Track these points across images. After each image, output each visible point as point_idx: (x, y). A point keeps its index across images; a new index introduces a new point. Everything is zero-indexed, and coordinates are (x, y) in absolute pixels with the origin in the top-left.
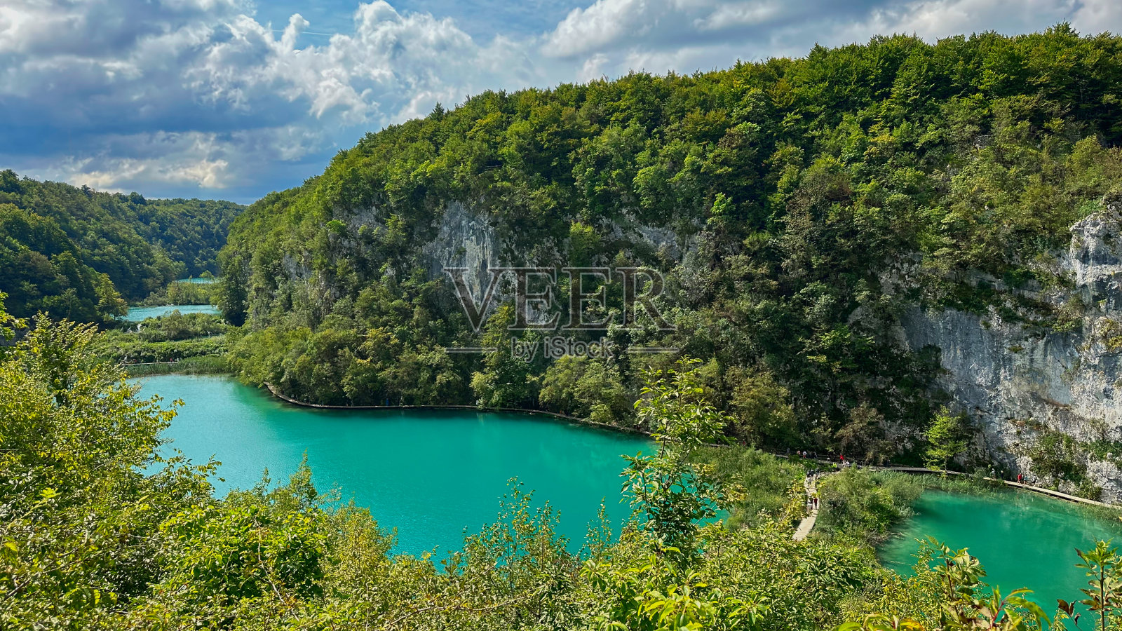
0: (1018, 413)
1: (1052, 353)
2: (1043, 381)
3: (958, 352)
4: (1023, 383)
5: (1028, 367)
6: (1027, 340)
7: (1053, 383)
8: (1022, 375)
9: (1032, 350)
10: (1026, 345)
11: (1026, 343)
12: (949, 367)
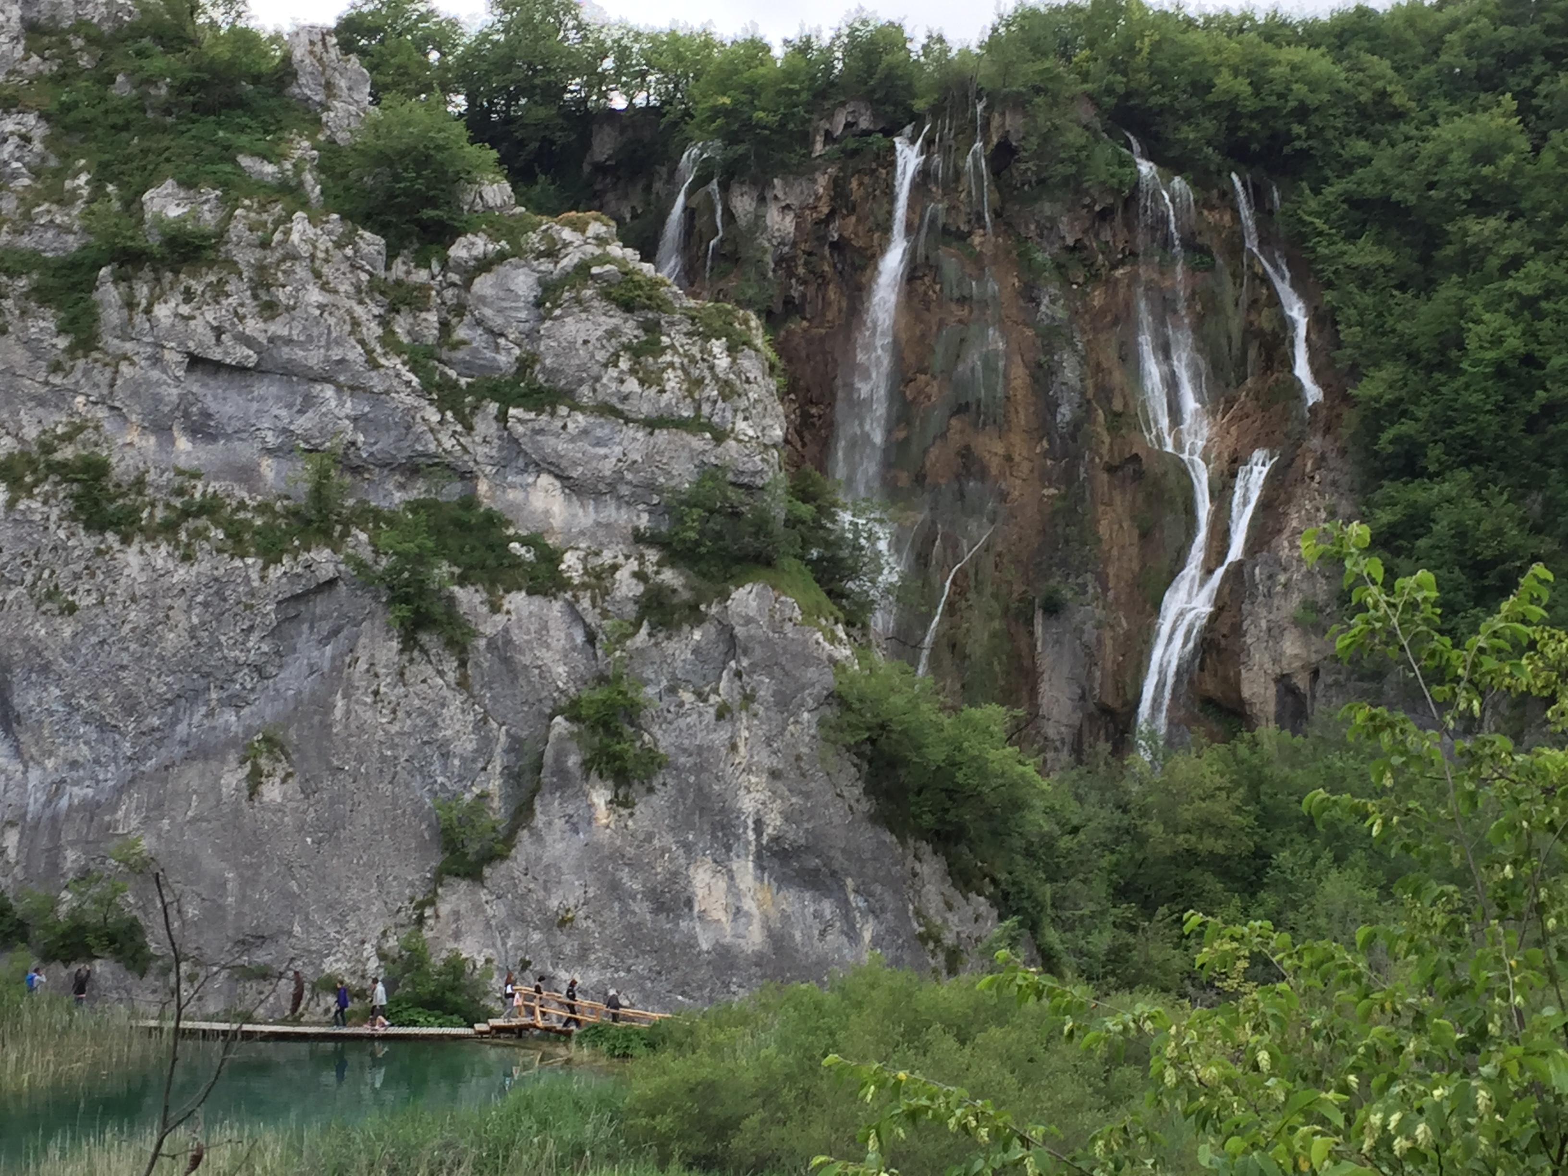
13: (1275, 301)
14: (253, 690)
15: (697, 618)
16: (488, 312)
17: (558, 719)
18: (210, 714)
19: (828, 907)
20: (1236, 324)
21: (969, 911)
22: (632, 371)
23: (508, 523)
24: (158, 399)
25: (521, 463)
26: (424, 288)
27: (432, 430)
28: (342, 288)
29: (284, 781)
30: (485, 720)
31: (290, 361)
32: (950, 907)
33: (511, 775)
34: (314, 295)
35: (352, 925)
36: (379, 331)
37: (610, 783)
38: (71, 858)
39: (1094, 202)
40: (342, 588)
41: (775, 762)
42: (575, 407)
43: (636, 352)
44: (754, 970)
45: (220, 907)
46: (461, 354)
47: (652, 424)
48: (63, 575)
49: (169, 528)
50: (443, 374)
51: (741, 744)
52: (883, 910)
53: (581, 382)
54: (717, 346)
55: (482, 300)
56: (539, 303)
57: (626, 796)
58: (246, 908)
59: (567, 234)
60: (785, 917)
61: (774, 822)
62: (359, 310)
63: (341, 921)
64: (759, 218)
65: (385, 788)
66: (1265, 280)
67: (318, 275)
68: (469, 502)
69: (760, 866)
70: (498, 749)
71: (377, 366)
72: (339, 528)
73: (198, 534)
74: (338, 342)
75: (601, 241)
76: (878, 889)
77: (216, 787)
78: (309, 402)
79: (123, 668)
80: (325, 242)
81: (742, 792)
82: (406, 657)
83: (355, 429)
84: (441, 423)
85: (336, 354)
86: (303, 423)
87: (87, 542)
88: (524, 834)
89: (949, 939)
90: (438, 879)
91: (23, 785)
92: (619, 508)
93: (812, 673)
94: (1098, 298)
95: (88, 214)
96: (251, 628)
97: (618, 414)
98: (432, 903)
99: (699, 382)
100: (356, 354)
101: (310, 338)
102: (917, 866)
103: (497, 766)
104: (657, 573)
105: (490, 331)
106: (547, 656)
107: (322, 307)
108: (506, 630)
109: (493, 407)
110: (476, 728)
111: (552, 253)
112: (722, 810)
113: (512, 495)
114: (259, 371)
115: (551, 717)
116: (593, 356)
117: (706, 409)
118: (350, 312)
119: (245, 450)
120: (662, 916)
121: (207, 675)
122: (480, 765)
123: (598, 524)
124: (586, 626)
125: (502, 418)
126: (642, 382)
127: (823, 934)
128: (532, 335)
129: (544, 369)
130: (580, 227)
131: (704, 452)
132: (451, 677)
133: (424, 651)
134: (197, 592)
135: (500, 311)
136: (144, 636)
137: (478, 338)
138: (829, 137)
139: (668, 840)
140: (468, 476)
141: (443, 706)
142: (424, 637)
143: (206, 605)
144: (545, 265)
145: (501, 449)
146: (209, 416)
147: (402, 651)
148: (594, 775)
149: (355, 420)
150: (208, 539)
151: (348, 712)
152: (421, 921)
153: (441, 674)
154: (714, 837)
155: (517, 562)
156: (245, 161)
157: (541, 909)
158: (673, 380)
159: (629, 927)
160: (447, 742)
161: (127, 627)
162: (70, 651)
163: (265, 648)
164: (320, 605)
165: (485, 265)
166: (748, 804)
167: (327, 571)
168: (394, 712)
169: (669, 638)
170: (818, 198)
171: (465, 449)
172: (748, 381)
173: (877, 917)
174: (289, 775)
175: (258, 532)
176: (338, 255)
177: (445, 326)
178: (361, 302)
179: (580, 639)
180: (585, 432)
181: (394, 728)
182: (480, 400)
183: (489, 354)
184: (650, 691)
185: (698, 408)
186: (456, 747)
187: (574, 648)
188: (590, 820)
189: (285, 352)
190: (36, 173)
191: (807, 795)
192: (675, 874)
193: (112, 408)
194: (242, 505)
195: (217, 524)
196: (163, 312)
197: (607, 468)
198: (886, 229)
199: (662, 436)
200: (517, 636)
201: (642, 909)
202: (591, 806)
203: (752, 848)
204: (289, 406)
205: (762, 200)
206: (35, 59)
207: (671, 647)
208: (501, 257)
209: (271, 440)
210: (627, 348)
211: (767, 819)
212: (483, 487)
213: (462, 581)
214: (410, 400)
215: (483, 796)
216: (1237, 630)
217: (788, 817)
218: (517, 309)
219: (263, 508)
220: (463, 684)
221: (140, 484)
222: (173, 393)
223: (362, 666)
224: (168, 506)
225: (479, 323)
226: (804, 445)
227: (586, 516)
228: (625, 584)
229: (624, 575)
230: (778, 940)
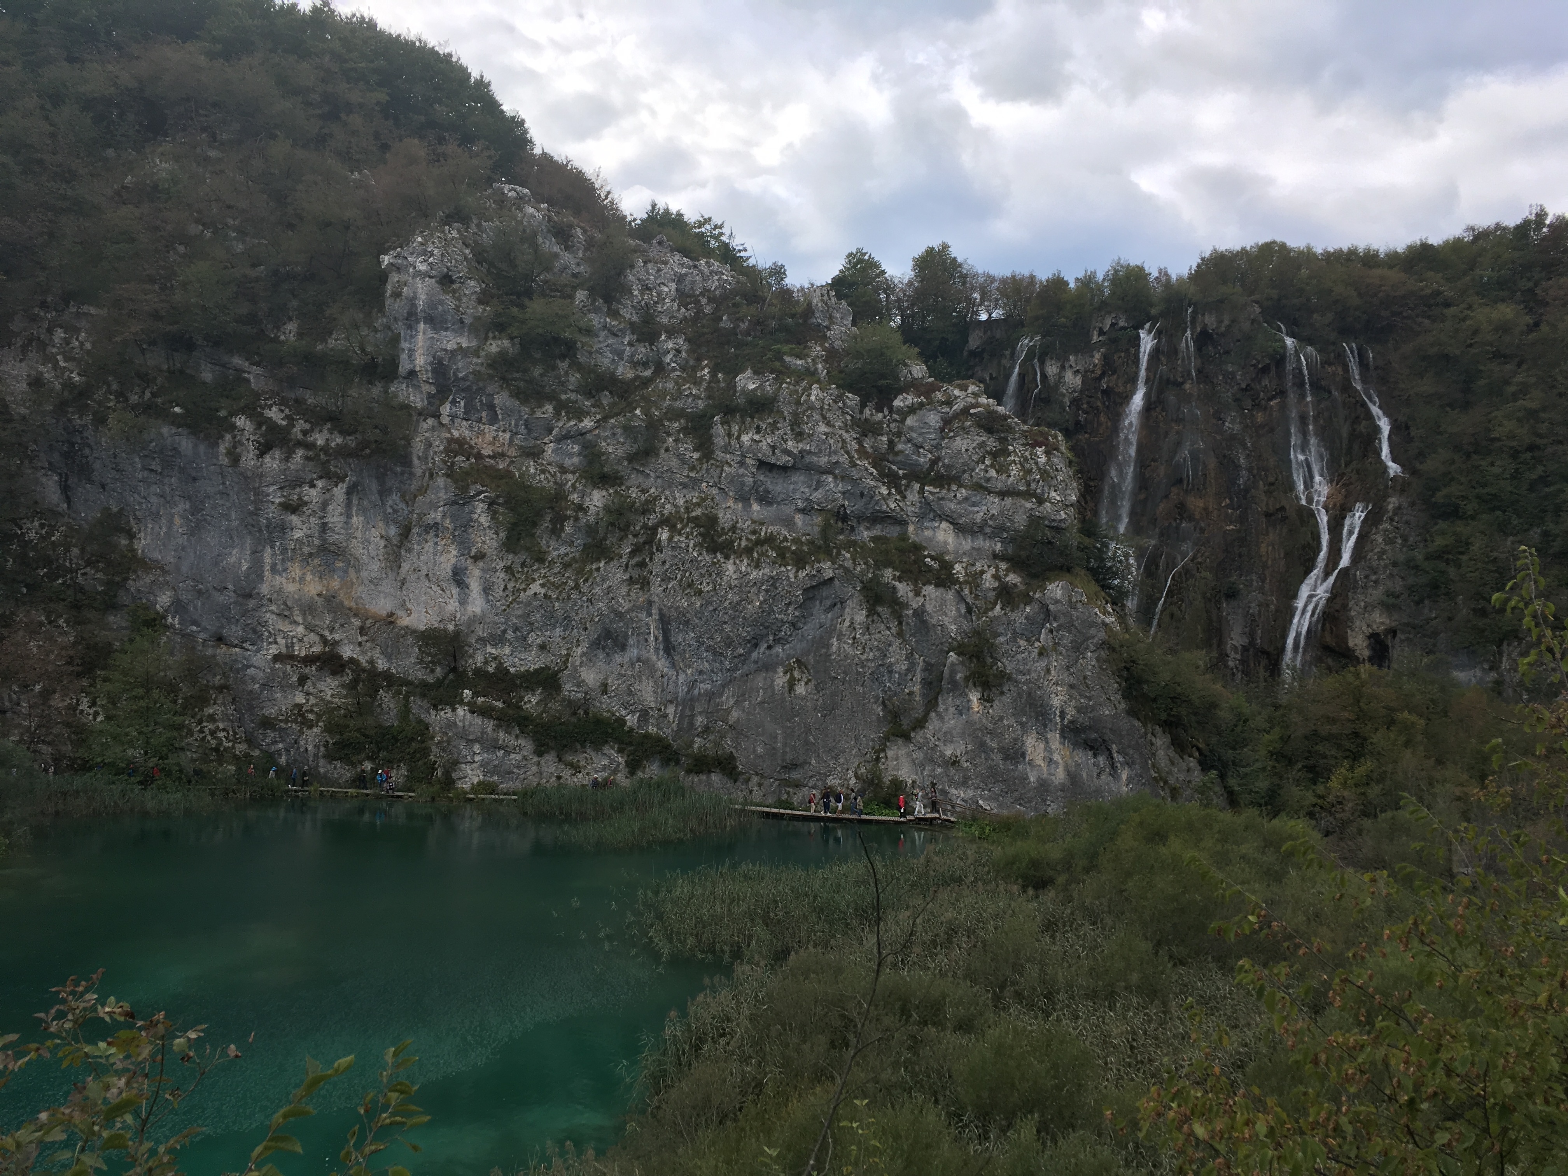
0: (301, 641)
1: (363, 511)
2: (346, 572)
3: (177, 521)
4: (309, 577)
5: (317, 542)
6: (313, 486)
7: (364, 574)
8: (307, 559)
9: (324, 505)
10: (313, 495)
11: (313, 492)
12: (157, 556)
13: (1369, 416)
14: (791, 635)
15: (1028, 600)
16: (914, 435)
17: (951, 653)
18: (769, 647)
19: (1101, 760)
20: (1345, 431)
21: (1184, 766)
22: (992, 466)
23: (925, 548)
24: (743, 484)
25: (931, 516)
26: (880, 423)
27: (884, 499)
28: (837, 424)
29: (806, 683)
30: (912, 653)
31: (810, 463)
32: (1173, 763)
33: (927, 684)
34: (822, 428)
35: (842, 760)
36: (857, 446)
37: (980, 689)
38: (700, 721)
39: (1259, 362)
40: (836, 582)
41: (1072, 680)
42: (960, 486)
43: (994, 455)
44: (1059, 793)
45: (774, 749)
46: (900, 458)
47: (1003, 494)
48: (696, 575)
49: (749, 551)
50: (889, 468)
51: (1052, 669)
52: (1133, 763)
53: (964, 472)
54: (1039, 451)
55: (911, 429)
56: (942, 430)
57: (988, 696)
58: (788, 749)
59: (957, 392)
60: (1078, 765)
61: (1071, 712)
62: (846, 436)
63: (836, 758)
64: (1060, 377)
65: (860, 689)
66: (1364, 405)
67: (824, 417)
68: (904, 537)
69: (1063, 736)
70: (919, 669)
71: (856, 465)
72: (835, 551)
73: (764, 554)
74: (835, 453)
75: (976, 395)
76: (1131, 752)
77: (772, 686)
78: (819, 485)
79: (725, 623)
80: (828, 400)
81: (1053, 696)
82: (870, 619)
83: (844, 499)
84: (890, 494)
85: (834, 459)
86: (817, 495)
87: (707, 558)
88: (933, 714)
89: (1172, 781)
90: (887, 738)
91: (676, 683)
92: (985, 540)
93: (1093, 631)
94: (1260, 417)
95: (708, 389)
96: (790, 603)
97: (986, 489)
98: (884, 750)
99: (1029, 472)
100: (843, 458)
101: (820, 451)
102: (1154, 739)
103: (918, 678)
104: (1006, 575)
105: (915, 445)
106: (946, 620)
107: (826, 434)
108: (923, 605)
109: (917, 486)
110: (907, 658)
111: (949, 403)
112: (1042, 705)
113: (928, 533)
114: (794, 468)
115: (948, 653)
116: (970, 457)
117: (1033, 486)
118: (841, 436)
119: (788, 510)
120: (1008, 762)
121: (766, 628)
122: (909, 677)
123: (973, 548)
124: (967, 604)
125: (921, 491)
126: (997, 472)
127: (1099, 774)
128: (938, 447)
129: (944, 464)
130: (964, 388)
131: (1032, 509)
132: (894, 630)
133: (879, 615)
134: (763, 584)
135: (920, 434)
136: (735, 606)
137: (908, 448)
138: (1101, 332)
139: (1012, 721)
140: (903, 523)
141: (890, 645)
142: (880, 609)
143: (767, 591)
144: (946, 409)
145: (921, 508)
146: (769, 492)
147: (867, 616)
148: (971, 684)
149: (844, 493)
150: (768, 556)
151: (839, 648)
152: (878, 759)
153: (889, 628)
154: (1037, 719)
155: (930, 568)
156: (787, 359)
157: (942, 755)
158: (1014, 470)
159: (991, 767)
160: (891, 664)
161: (727, 602)
162: (699, 614)
163: (797, 614)
164: (825, 592)
165: (912, 410)
166: (1056, 702)
167: (829, 574)
168: (864, 648)
169: (1012, 611)
170: (1095, 366)
171: (902, 510)
172: (1057, 470)
173: (1130, 767)
174: (809, 680)
175: (794, 553)
176: (835, 407)
177: (891, 443)
178: (847, 431)
179: (963, 611)
180: (966, 499)
181: (864, 657)
182: (909, 483)
183: (914, 457)
184: (1002, 639)
185: (1029, 485)
186: (897, 668)
187: (960, 615)
188: (969, 709)
189: (808, 459)
190: (683, 369)
191: (1090, 698)
192: (1016, 740)
193: (720, 489)
194: (786, 539)
195: (772, 549)
196: (745, 438)
197: (979, 517)
198: (1134, 380)
199: (1008, 501)
200: (929, 608)
201: (997, 758)
202: (969, 701)
203: (1059, 726)
204: (810, 487)
205: (1063, 368)
206: (683, 310)
207: (1013, 616)
208: (921, 405)
209: (800, 504)
210: (990, 453)
211: (1067, 710)
212: (911, 529)
213: (900, 579)
214: (872, 483)
215: (911, 694)
216: (1345, 607)
217: (1079, 710)
218: (930, 433)
219: (795, 541)
220: (900, 634)
221: (734, 528)
222: (750, 480)
223: (847, 623)
224: (747, 539)
225: (909, 441)
226: (1086, 503)
227: (967, 544)
228: (988, 581)
229: (988, 576)
230: (1073, 777)
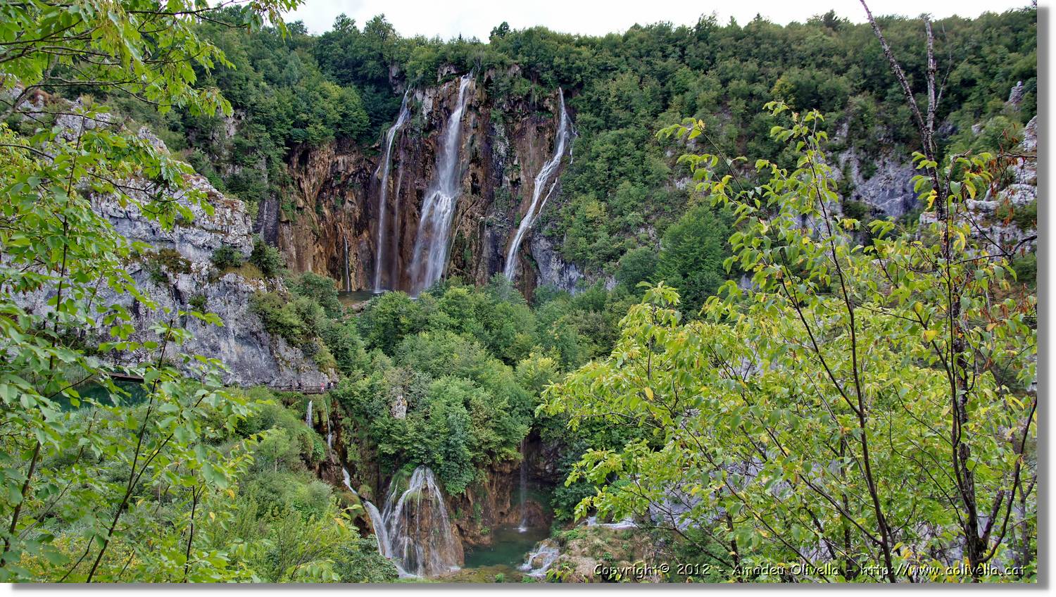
15: (219, 281)
19: (254, 351)
21: (293, 351)
22: (208, 218)
23: (180, 255)
25: (184, 241)
27: (164, 232)
28: (142, 198)
32: (286, 351)
40: (143, 271)
41: (237, 317)
42: (194, 227)
44: (234, 365)
47: (211, 231)
51: (229, 312)
53: (196, 220)
54: (229, 211)
59: (195, 182)
60: (243, 353)
61: (238, 331)
64: (423, 100)
68: (174, 251)
69: (236, 341)
72: (141, 257)
75: (203, 183)
76: (265, 347)
78: (135, 226)
81: (229, 324)
82: (156, 288)
83: (146, 233)
84: (166, 230)
85: (140, 215)
86: (135, 231)
89: (287, 358)
92: (204, 252)
93: (246, 295)
94: (517, 127)
97: (204, 229)
99: (223, 221)
101: (134, 211)
102: (277, 341)
104: (212, 269)
106: (187, 290)
108: (177, 283)
109: (178, 227)
112: (225, 328)
113: (182, 248)
114: (125, 218)
116: (198, 214)
120: (213, 352)
123: (200, 256)
124: (195, 282)
126: (210, 221)
127: (252, 357)
129: (188, 217)
130: (198, 180)
131: (223, 239)
133: (160, 287)
138: (442, 76)
139: (214, 334)
140: (173, 244)
141: (165, 300)
142: (160, 284)
145: (179, 237)
149: (146, 230)
153: (164, 292)
154: (224, 334)
155: (181, 266)
158: (217, 220)
164: (138, 275)
166: (231, 327)
167: (139, 268)
169: (212, 286)
170: (439, 94)
171: (172, 237)
172: (236, 220)
173: (266, 353)
179: (194, 285)
180: (197, 233)
184: (209, 298)
185: (222, 228)
191: (246, 324)
192: (216, 342)
196: (103, 205)
197: (201, 242)
199: (214, 235)
200: (180, 283)
201: (208, 350)
203: (233, 337)
204: (131, 227)
209: (128, 235)
211: (235, 330)
212: (177, 246)
213: (169, 270)
217: (241, 330)
220: (169, 295)
223: (147, 290)
227: (198, 253)
228: (204, 271)
229: (204, 270)
230: (241, 358)
